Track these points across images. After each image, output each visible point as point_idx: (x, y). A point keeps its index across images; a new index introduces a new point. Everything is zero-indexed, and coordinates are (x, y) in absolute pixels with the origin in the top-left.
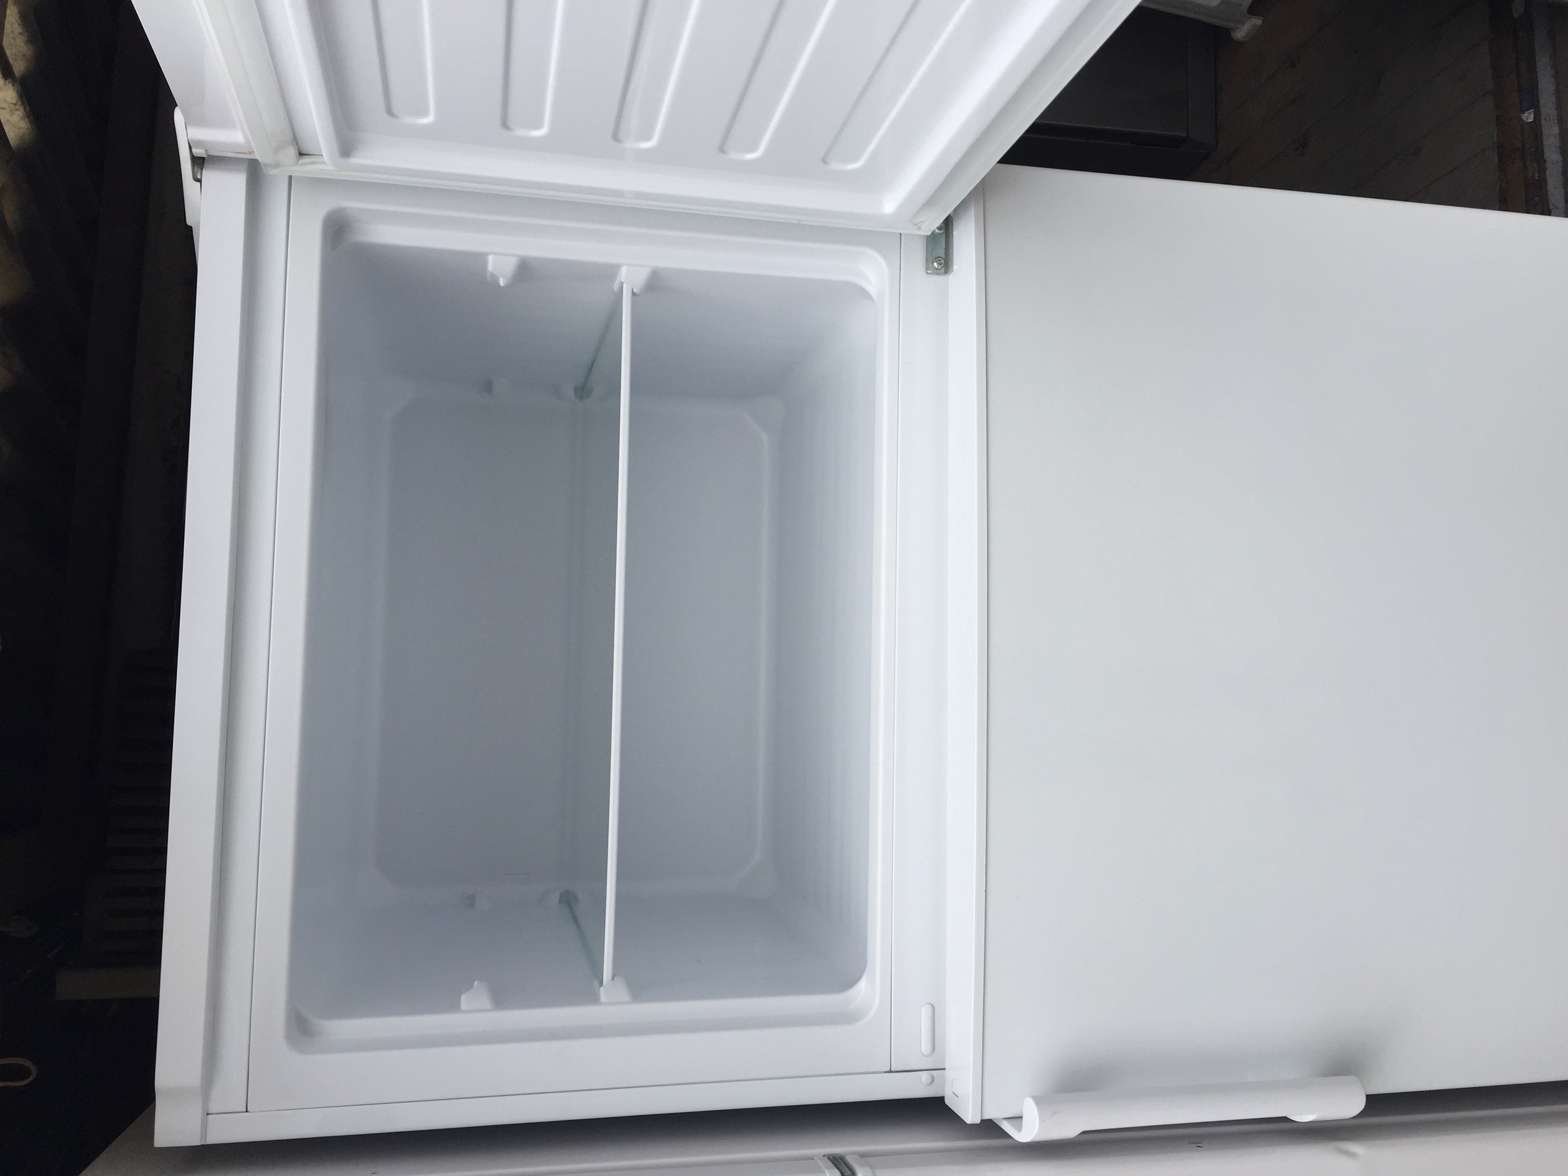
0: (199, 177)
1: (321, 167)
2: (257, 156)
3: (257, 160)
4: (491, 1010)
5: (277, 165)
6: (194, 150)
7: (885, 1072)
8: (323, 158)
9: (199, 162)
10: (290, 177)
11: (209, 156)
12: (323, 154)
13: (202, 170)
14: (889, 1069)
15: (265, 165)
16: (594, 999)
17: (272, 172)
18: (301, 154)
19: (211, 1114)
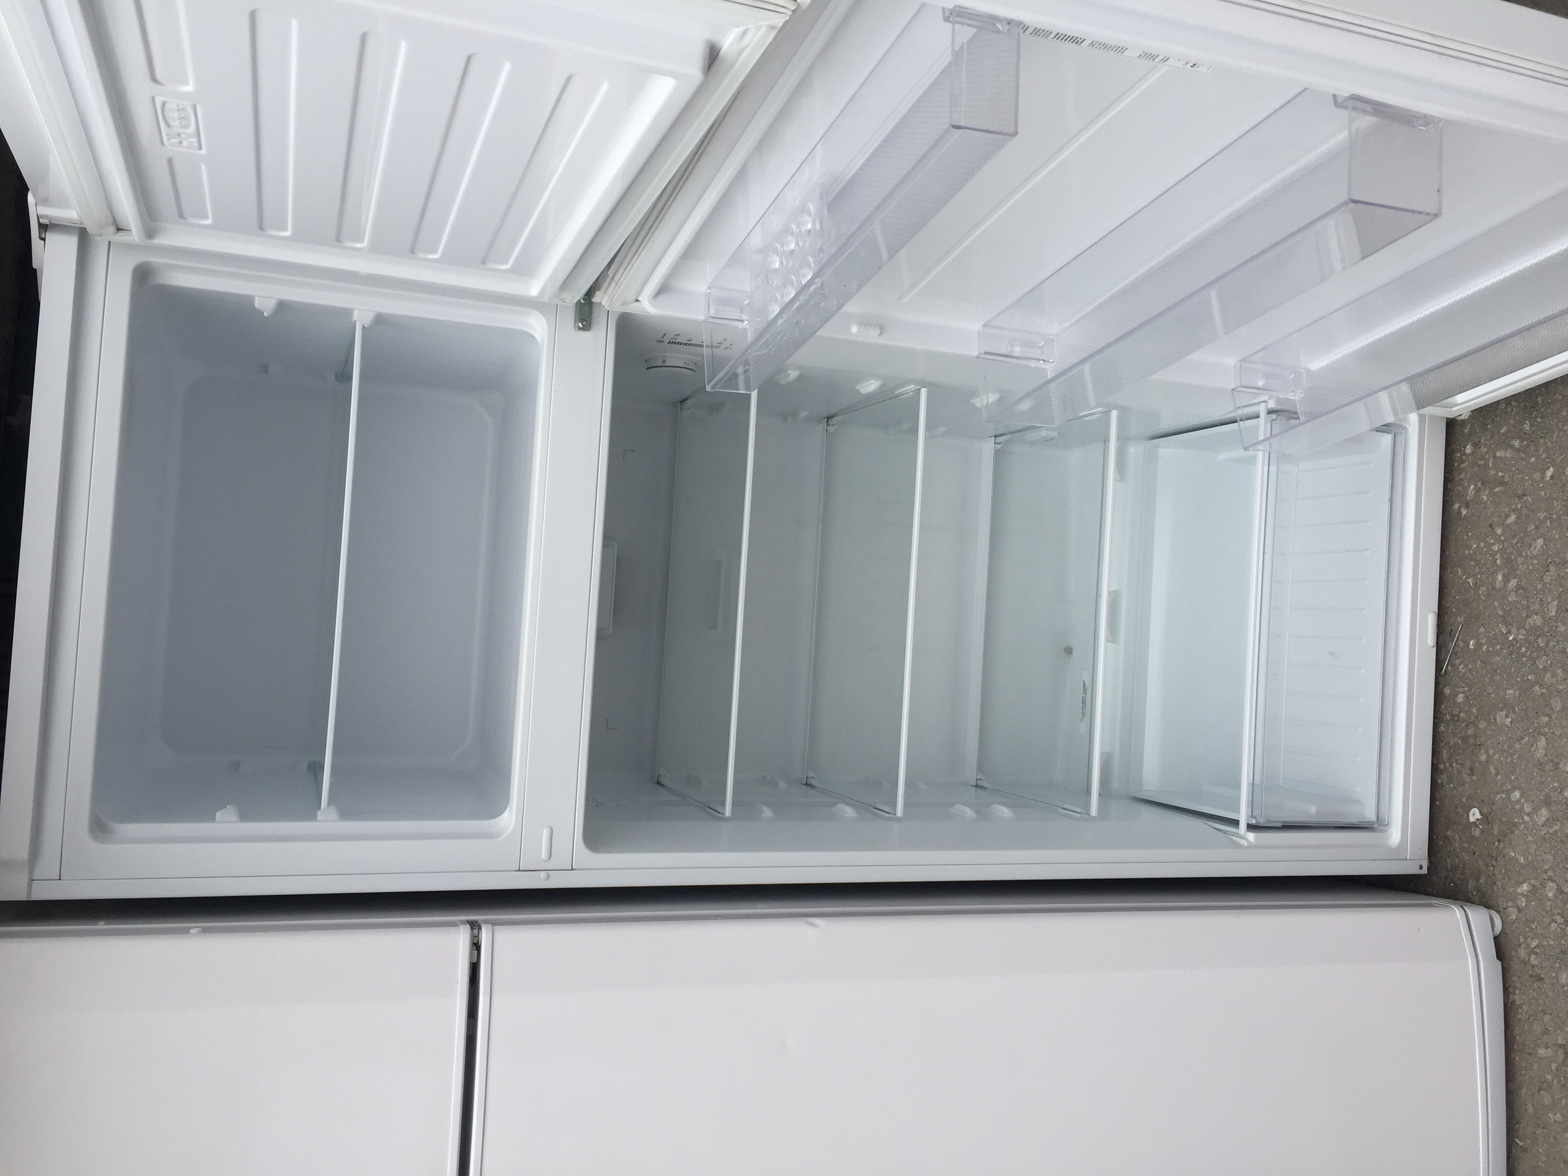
0: (43, 236)
1: (131, 238)
2: (86, 225)
3: (86, 228)
4: (237, 822)
5: (101, 235)
6: (40, 220)
7: (516, 871)
8: (132, 233)
9: (43, 227)
10: (110, 242)
11: (51, 224)
12: (132, 229)
13: (46, 232)
14: (517, 869)
15: (92, 235)
16: (313, 817)
17: (98, 238)
18: (119, 229)
19: (35, 880)
